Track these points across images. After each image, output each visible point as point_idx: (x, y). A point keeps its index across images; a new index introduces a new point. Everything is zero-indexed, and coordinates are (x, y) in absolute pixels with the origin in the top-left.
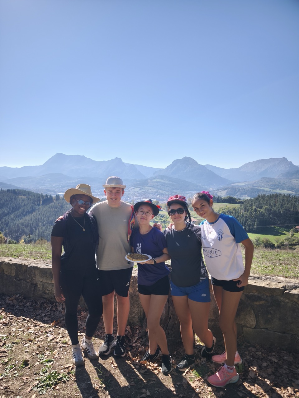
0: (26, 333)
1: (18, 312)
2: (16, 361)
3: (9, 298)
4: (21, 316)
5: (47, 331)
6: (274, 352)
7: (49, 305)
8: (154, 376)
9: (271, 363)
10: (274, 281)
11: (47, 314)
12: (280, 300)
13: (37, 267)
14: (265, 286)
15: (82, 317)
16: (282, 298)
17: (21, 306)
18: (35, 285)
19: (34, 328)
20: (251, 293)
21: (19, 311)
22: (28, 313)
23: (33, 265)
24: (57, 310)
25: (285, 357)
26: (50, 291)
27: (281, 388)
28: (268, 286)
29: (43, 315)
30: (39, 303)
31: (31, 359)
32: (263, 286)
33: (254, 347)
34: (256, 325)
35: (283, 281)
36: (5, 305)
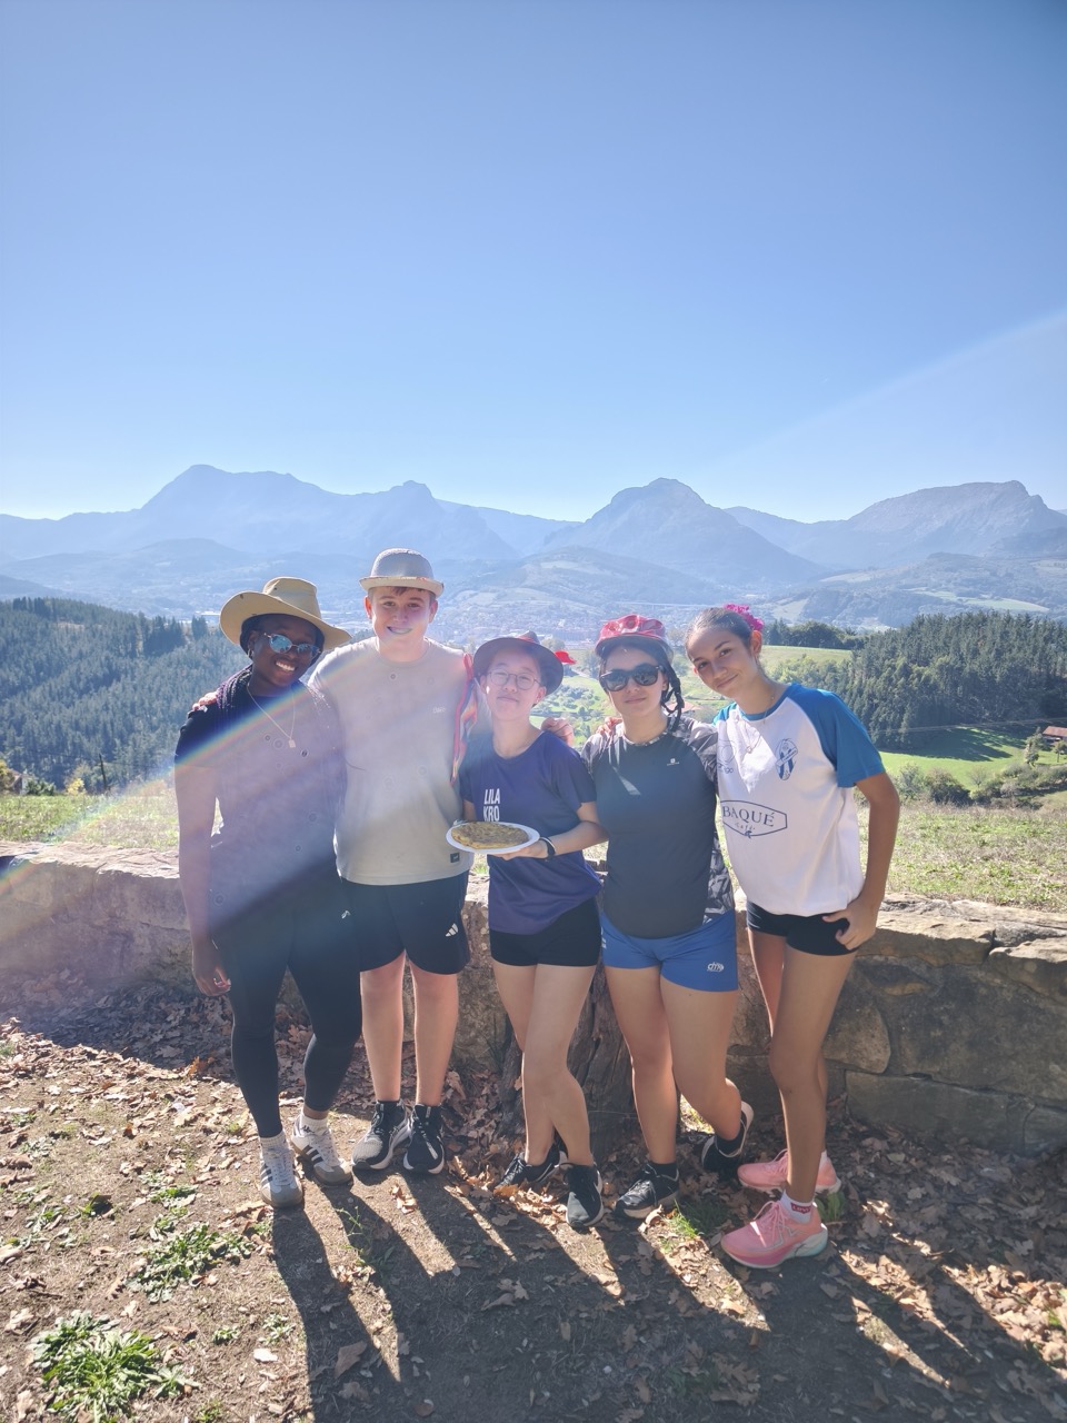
0: (97, 1101)
1: (67, 1030)
2: (65, 1195)
3: (33, 982)
4: (80, 1045)
5: (170, 1092)
6: (948, 1152)
7: (176, 1005)
8: (540, 1235)
9: (938, 1188)
10: (955, 917)
11: (170, 1034)
12: (974, 981)
13: (129, 874)
14: (925, 933)
15: (291, 1046)
16: (983, 974)
17: (77, 1009)
18: (122, 939)
19: (125, 1083)
20: (876, 957)
21: (70, 1027)
22: (103, 1033)
23: (115, 867)
24: (206, 1023)
25: (986, 1170)
26: (178, 958)
27: (966, 1270)
28: (934, 934)
29: (158, 1038)
30: (139, 999)
31: (116, 1186)
32: (917, 932)
33: (882, 1136)
34: (889, 1065)
35: (988, 914)
36: (20, 1007)
